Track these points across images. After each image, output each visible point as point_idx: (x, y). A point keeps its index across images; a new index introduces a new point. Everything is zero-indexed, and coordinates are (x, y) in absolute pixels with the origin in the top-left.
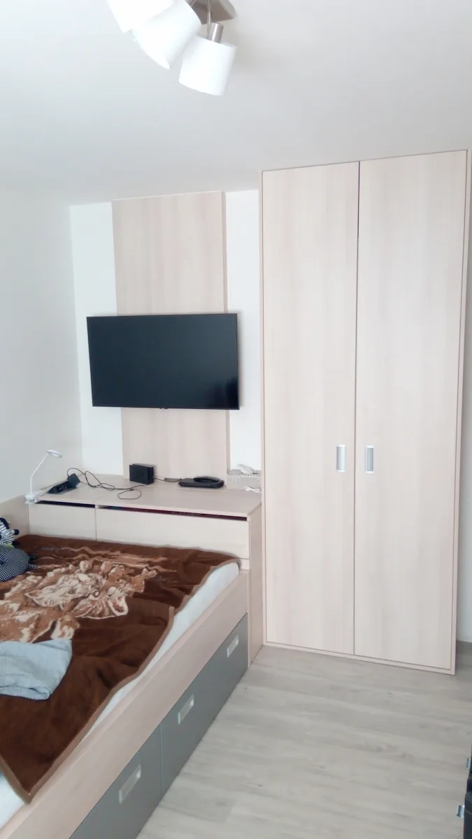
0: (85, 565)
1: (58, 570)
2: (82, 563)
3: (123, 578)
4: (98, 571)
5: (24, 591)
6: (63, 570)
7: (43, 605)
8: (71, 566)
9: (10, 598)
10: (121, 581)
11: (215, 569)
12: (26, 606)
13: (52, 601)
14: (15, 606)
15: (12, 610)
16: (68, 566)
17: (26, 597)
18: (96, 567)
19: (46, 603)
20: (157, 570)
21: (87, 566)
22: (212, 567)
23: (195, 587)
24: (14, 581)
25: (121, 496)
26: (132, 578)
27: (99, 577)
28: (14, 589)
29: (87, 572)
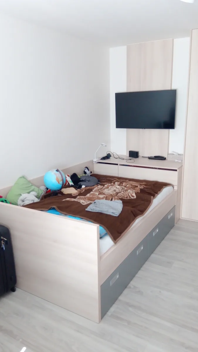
0: (117, 184)
1: (108, 185)
2: (116, 183)
3: (132, 188)
4: (122, 185)
5: (99, 190)
6: (110, 184)
7: (106, 194)
8: (112, 184)
9: (94, 191)
10: (131, 189)
11: (165, 187)
12: (101, 194)
13: (109, 193)
14: (97, 193)
15: (96, 194)
16: (111, 183)
17: (100, 191)
18: (121, 184)
19: (107, 193)
20: (143, 187)
21: (118, 184)
22: (164, 187)
23: (159, 192)
24: (94, 187)
25: (127, 161)
26: (135, 188)
27: (124, 187)
28: (95, 189)
29: (118, 185)
